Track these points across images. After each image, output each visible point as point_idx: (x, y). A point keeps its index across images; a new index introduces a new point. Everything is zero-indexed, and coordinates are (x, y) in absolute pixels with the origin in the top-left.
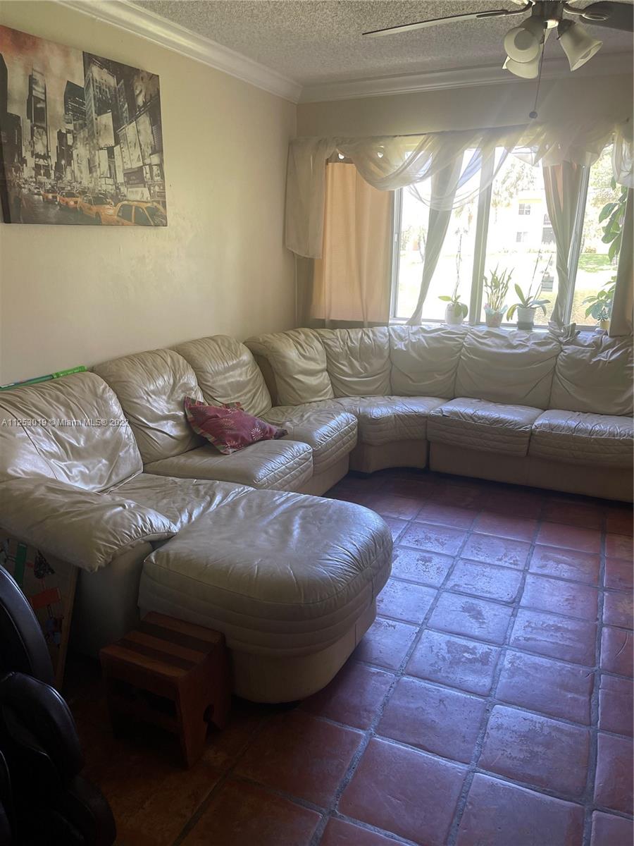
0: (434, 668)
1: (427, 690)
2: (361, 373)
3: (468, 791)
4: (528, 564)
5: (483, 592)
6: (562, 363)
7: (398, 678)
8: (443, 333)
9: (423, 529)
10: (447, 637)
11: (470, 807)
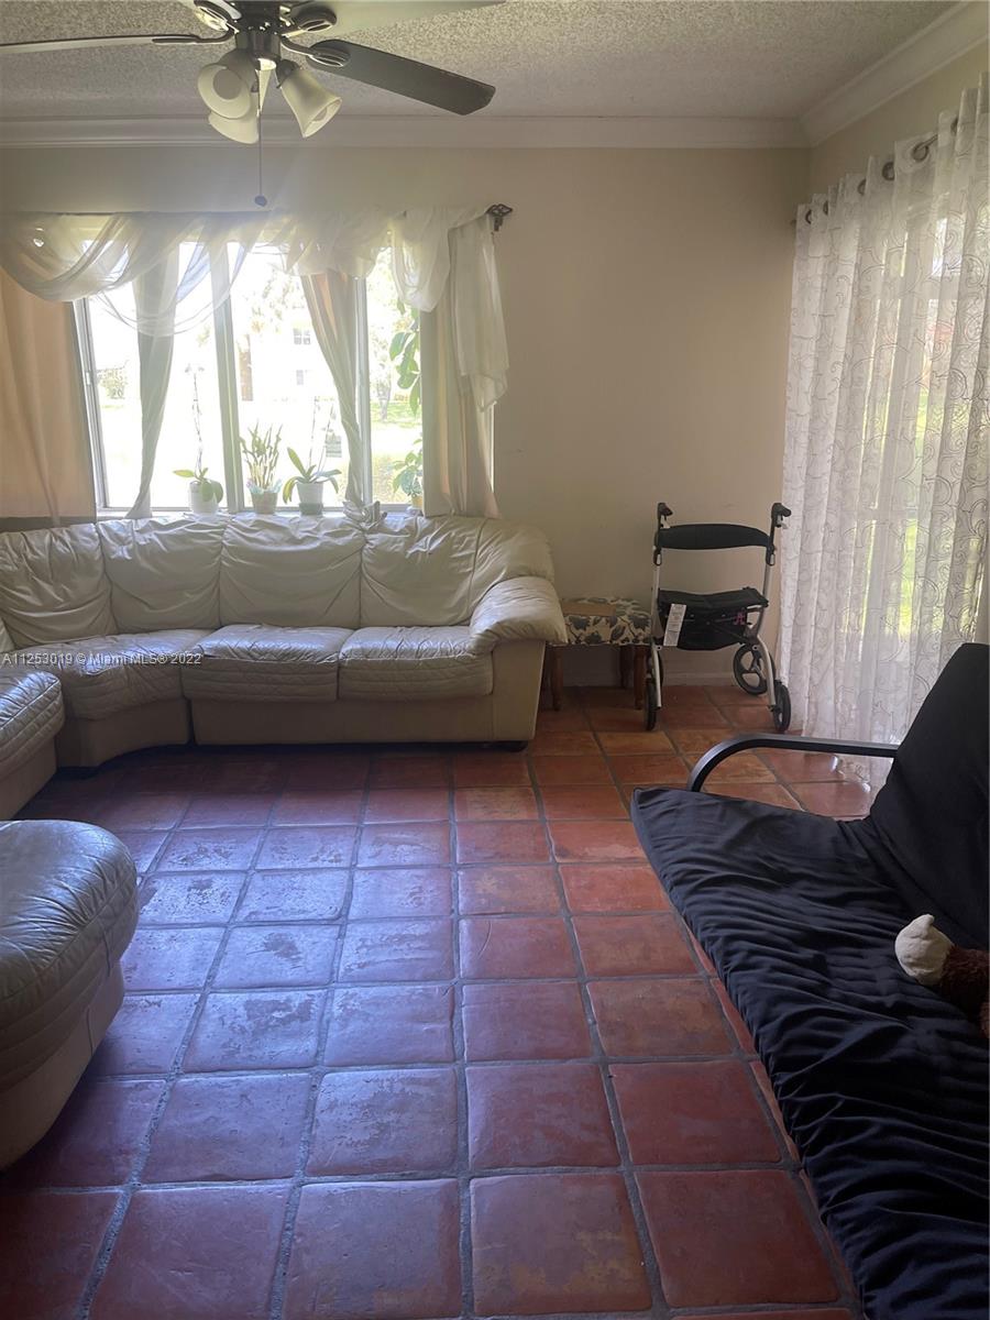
0: (227, 1050)
1: (220, 1086)
2: (59, 603)
3: (294, 1218)
4: (355, 857)
5: (295, 913)
6: (369, 560)
7: (171, 1084)
8: (188, 528)
9: (195, 839)
10: (244, 997)
11: (299, 1241)
